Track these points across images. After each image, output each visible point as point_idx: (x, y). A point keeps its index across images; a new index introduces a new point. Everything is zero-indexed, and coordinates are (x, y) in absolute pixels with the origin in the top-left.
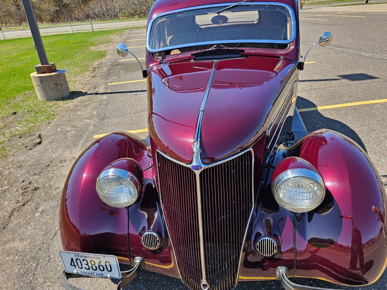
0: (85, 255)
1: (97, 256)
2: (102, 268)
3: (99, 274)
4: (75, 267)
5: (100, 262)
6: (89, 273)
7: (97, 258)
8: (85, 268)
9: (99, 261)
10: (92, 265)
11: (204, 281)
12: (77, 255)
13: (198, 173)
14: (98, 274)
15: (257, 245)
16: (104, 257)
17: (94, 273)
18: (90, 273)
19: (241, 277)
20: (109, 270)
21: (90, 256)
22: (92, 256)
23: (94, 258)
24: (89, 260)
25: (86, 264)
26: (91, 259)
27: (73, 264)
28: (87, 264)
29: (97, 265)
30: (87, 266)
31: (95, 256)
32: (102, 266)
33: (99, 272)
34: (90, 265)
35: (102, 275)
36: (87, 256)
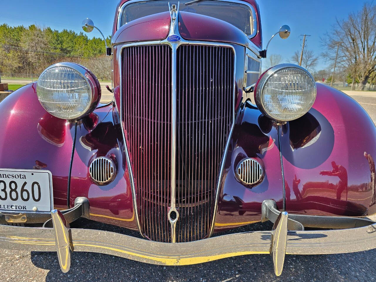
0: (4, 173)
1: (22, 174)
2: (25, 197)
3: (20, 208)
5: (25, 183)
6: (4, 206)
7: (22, 177)
8: (0, 196)
9: (23, 181)
10: (12, 190)
11: (173, 208)
13: (174, 47)
14: (17, 207)
15: (239, 169)
16: (33, 174)
17: (11, 206)
18: (6, 207)
19: (216, 224)
20: (37, 198)
21: (11, 173)
22: (14, 174)
23: (17, 177)
24: (7, 181)
25: (2, 190)
26: (12, 179)
28: (4, 190)
29: (19, 190)
30: (3, 193)
31: (19, 174)
32: (26, 191)
33: (20, 202)
34: (8, 190)
35: (24, 208)
36: (7, 173)
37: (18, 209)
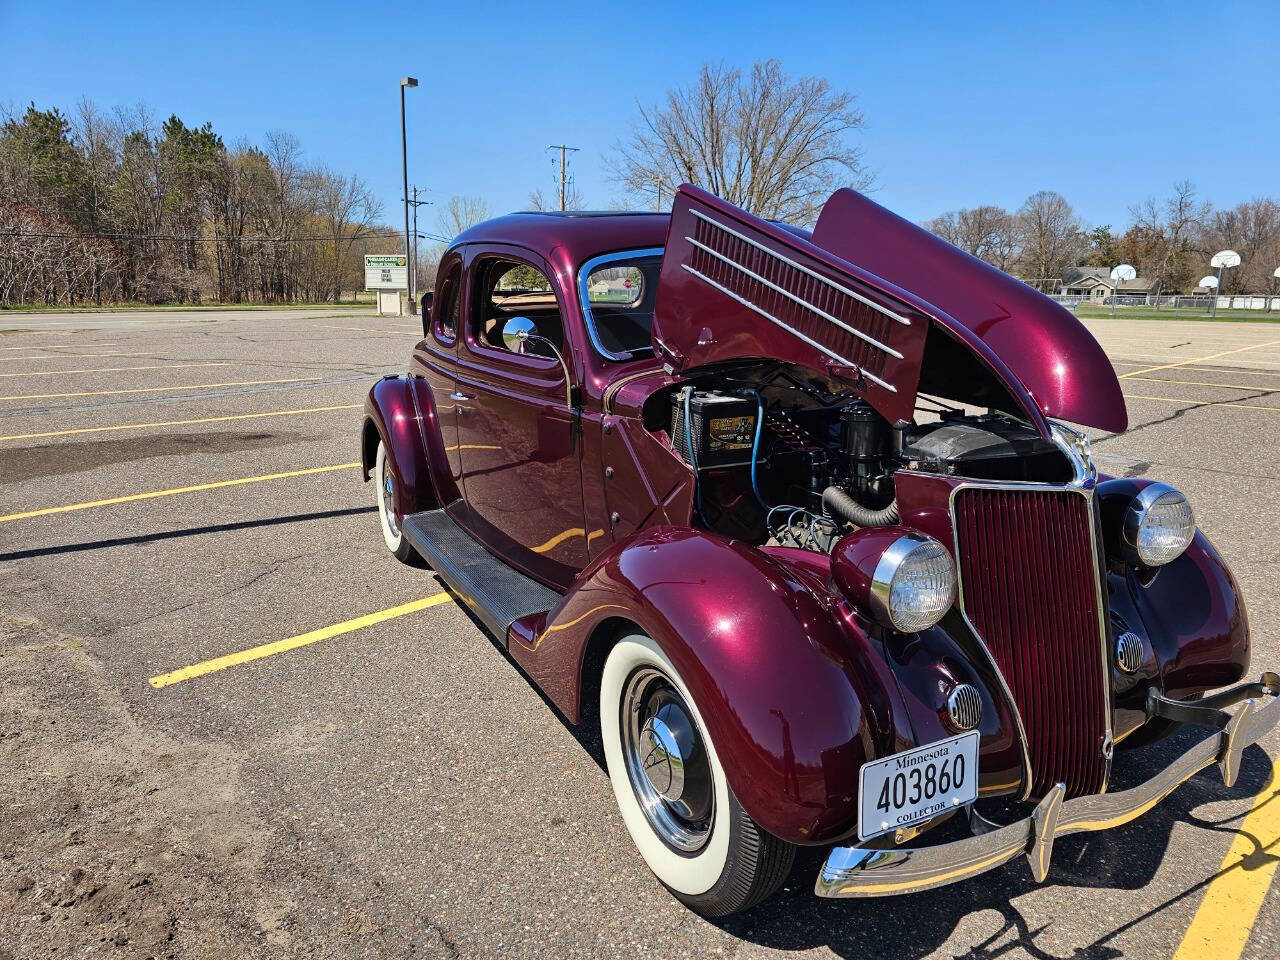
0: (919, 754)
1: (944, 747)
2: (945, 785)
3: (937, 807)
4: (887, 811)
5: (947, 761)
6: (915, 813)
7: (944, 753)
8: (911, 799)
9: (945, 759)
10: (928, 781)
11: (1109, 735)
12: (901, 760)
14: (934, 808)
16: (957, 744)
17: (925, 810)
18: (918, 813)
20: (959, 781)
21: (929, 752)
22: (934, 751)
23: (937, 755)
24: (922, 767)
25: (915, 786)
26: (929, 763)
27: (883, 802)
28: (917, 786)
29: (937, 779)
30: (917, 790)
31: (939, 749)
32: (947, 775)
33: (938, 798)
34: (924, 781)
35: (943, 805)
36: (923, 754)
37: (935, 811)
